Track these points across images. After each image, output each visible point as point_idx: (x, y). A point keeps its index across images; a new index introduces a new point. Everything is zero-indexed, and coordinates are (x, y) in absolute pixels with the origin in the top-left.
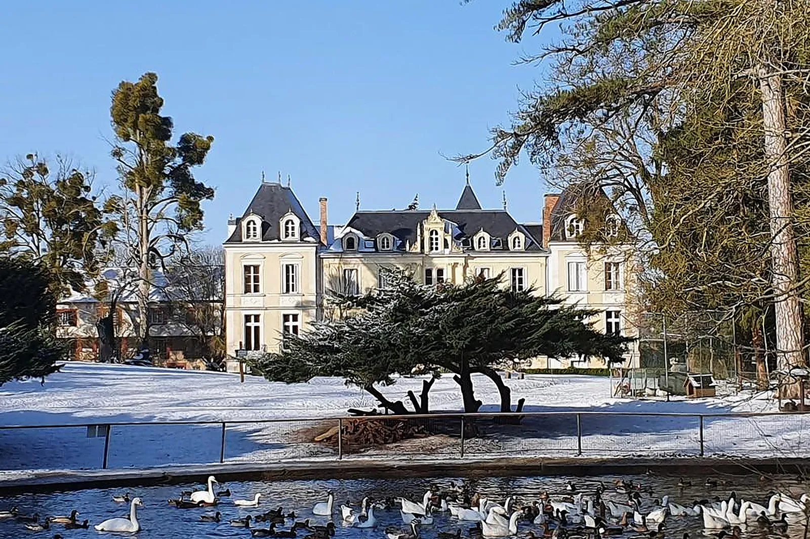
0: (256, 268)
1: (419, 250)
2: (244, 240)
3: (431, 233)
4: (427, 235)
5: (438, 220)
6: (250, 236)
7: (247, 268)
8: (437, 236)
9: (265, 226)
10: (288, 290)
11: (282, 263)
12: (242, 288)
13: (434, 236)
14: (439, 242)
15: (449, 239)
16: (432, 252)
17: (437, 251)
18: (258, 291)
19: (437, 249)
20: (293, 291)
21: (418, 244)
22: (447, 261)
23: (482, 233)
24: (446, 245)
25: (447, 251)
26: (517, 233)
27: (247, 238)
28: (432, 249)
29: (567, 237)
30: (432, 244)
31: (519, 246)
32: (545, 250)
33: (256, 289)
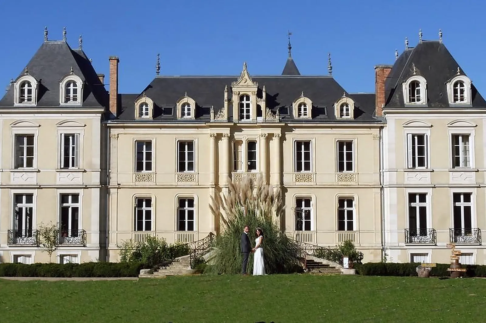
0: (30, 138)
1: (225, 118)
2: (16, 104)
3: (241, 98)
4: (235, 99)
5: (250, 82)
6: (24, 100)
7: (19, 138)
8: (248, 102)
9: (42, 90)
10: (66, 165)
11: (60, 132)
12: (11, 161)
13: (245, 102)
14: (251, 108)
15: (263, 105)
16: (243, 120)
17: (248, 120)
18: (32, 166)
19: (248, 117)
20: (73, 166)
21: (225, 110)
22: (260, 131)
23: (302, 99)
24: (259, 113)
25: (260, 119)
26: (344, 100)
27: (20, 102)
28: (241, 117)
29: (405, 102)
30: (242, 111)
31: (347, 115)
32: (379, 119)
33: (30, 163)
